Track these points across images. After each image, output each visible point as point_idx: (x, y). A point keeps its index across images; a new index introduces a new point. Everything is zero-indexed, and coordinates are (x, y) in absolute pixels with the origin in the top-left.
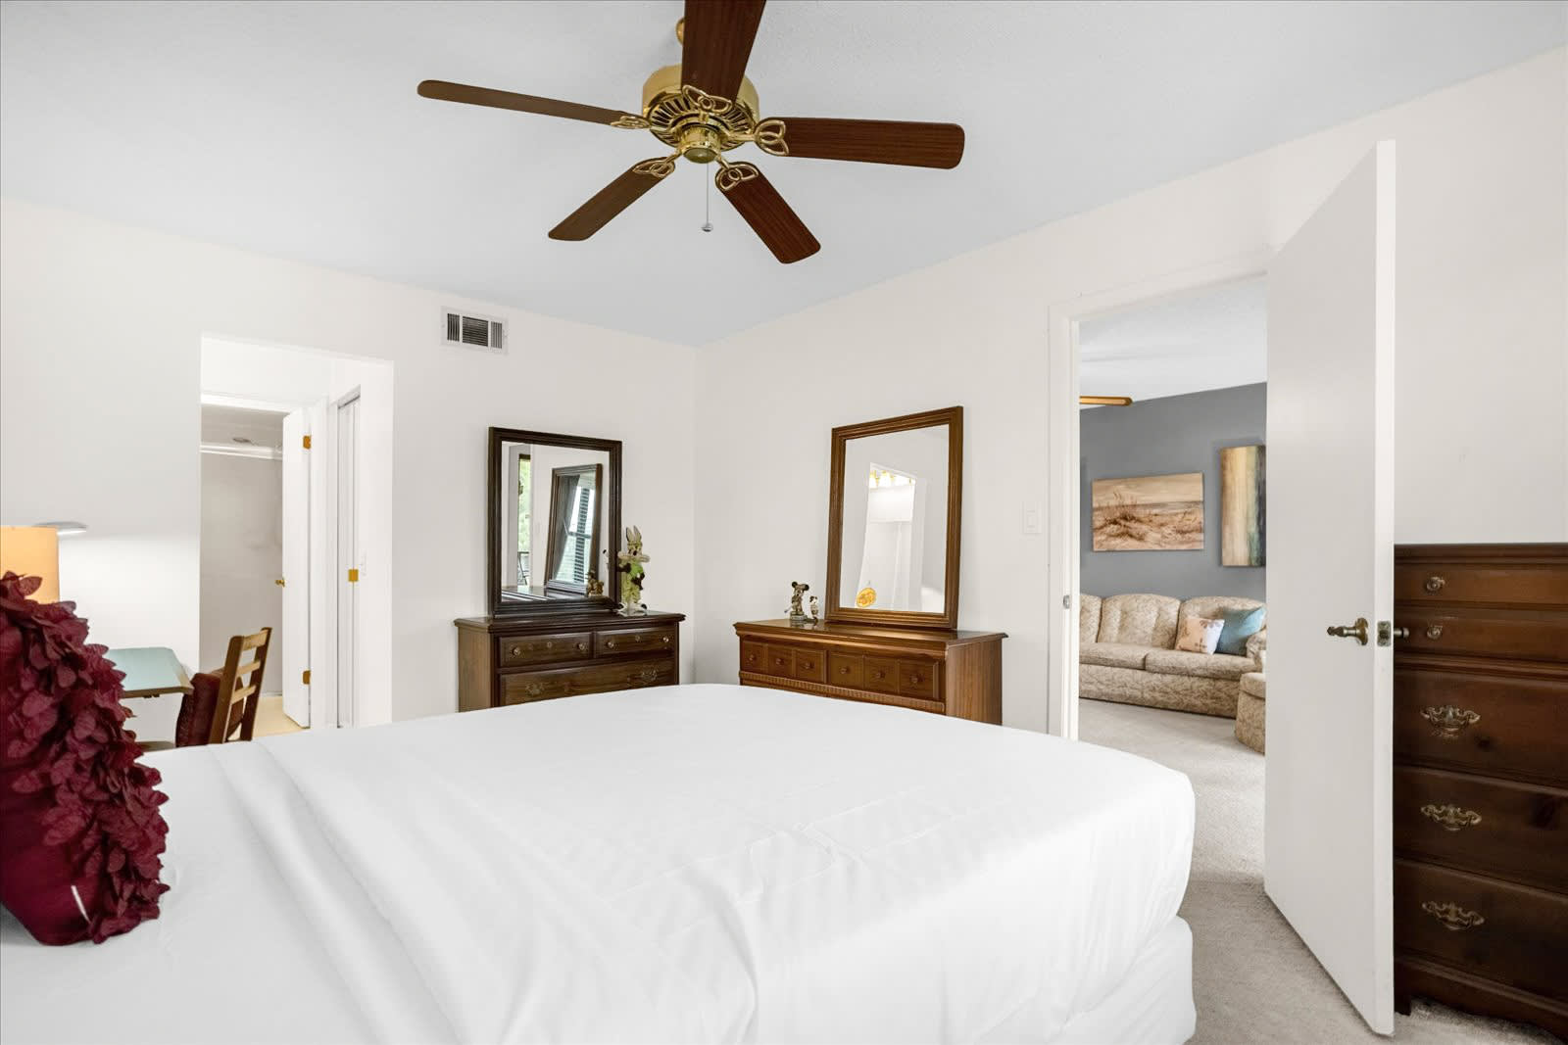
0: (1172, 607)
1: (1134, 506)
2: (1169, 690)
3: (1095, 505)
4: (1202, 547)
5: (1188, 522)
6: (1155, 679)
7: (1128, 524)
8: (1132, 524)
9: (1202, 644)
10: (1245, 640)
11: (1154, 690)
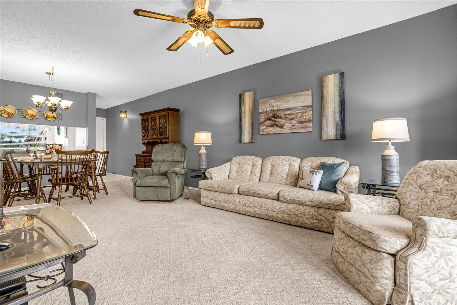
0: (296, 162)
1: (279, 110)
2: (292, 213)
3: (261, 111)
4: (312, 130)
5: (304, 117)
6: (284, 206)
7: (276, 120)
8: (278, 120)
9: (311, 185)
10: (335, 182)
11: (283, 213)
